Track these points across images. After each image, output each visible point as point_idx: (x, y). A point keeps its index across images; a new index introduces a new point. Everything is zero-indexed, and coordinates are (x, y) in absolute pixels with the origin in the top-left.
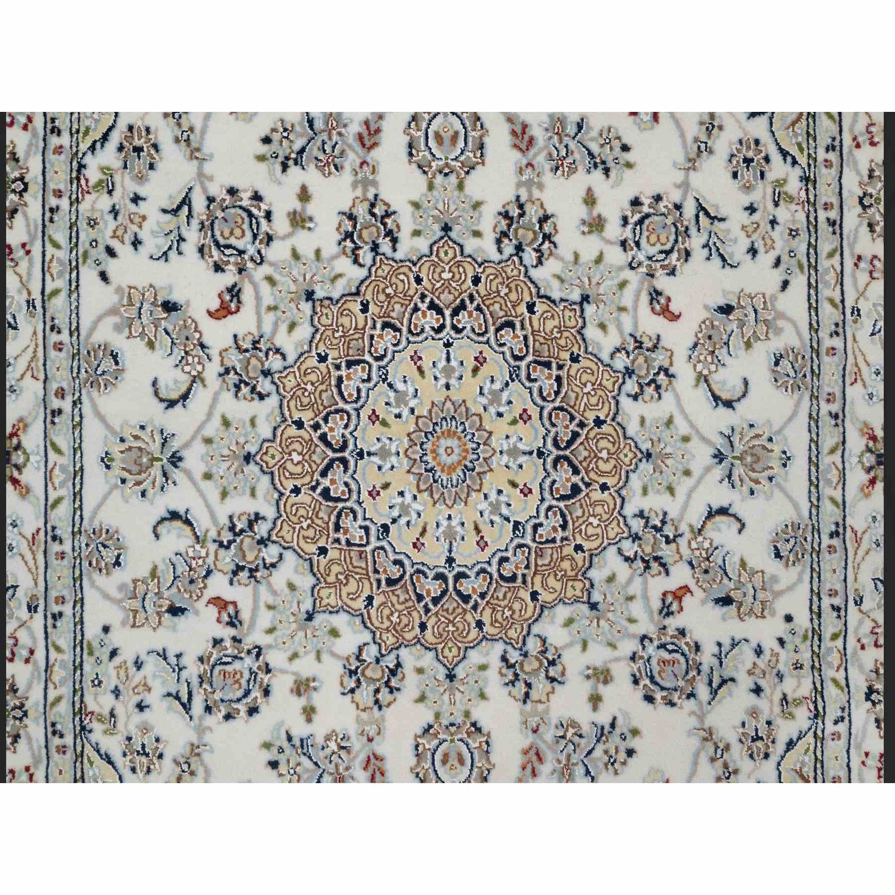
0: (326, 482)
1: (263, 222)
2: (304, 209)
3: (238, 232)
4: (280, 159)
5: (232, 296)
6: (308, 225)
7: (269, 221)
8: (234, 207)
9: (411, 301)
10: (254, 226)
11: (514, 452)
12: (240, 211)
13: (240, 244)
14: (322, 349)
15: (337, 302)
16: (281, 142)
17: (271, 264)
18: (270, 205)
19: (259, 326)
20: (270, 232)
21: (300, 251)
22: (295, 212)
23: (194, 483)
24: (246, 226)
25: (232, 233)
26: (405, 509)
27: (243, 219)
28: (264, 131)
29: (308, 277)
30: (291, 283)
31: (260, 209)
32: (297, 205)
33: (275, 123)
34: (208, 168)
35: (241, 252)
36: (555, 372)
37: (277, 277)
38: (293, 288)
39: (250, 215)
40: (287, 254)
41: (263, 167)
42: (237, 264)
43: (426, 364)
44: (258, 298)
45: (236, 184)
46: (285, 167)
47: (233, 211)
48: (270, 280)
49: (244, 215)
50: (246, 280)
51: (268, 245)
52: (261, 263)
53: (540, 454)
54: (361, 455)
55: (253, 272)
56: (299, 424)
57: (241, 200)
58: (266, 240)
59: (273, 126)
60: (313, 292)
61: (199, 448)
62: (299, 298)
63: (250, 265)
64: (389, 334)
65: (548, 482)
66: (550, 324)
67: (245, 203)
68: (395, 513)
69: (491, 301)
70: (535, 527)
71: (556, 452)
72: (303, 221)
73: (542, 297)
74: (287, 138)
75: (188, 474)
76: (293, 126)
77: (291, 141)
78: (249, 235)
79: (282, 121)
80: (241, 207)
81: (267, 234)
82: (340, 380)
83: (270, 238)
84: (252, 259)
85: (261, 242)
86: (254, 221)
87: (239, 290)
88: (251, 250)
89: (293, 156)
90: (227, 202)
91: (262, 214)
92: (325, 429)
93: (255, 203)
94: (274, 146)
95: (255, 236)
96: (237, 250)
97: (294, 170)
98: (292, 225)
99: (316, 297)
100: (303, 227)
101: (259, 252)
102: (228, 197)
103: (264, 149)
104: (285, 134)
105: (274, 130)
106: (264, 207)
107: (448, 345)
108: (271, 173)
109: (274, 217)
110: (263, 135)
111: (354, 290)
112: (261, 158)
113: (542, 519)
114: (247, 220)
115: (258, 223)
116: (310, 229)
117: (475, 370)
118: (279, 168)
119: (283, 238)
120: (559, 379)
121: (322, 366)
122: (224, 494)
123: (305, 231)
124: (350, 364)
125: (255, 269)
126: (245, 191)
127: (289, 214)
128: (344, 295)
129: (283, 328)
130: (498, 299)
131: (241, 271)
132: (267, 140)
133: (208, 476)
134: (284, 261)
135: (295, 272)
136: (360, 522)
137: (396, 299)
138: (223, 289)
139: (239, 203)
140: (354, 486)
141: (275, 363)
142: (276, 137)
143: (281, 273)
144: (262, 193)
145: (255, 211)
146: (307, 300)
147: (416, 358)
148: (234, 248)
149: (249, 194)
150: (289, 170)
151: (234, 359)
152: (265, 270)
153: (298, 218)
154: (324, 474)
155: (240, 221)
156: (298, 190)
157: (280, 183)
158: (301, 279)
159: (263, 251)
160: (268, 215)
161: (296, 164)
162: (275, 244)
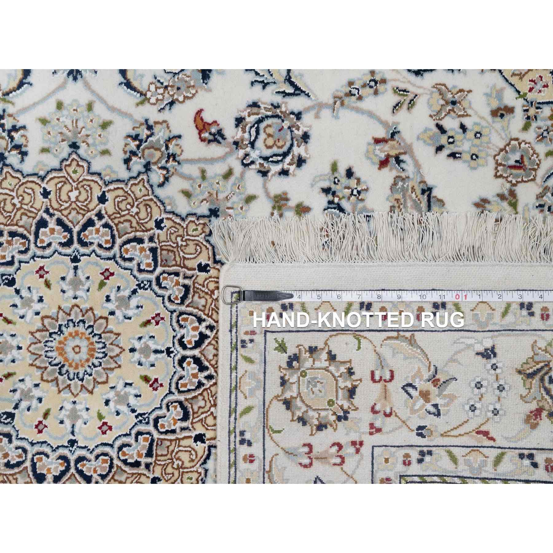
0: (52, 224)
1: (278, 168)
2: (290, 208)
3: (270, 142)
4: (333, 187)
5: (214, 135)
6: (276, 212)
7: (280, 174)
8: (292, 139)
9: (208, 315)
10: (275, 159)
11: (74, 416)
12: (288, 144)
13: (259, 143)
14: (166, 224)
15: (208, 241)
16: (348, 188)
17: (242, 175)
18: (294, 175)
19: (188, 161)
20: (270, 174)
21: (254, 204)
22: (287, 200)
23: (54, 92)
24: (275, 150)
25: (269, 135)
26: (27, 303)
27: (281, 147)
28: (358, 172)
29: (230, 211)
30: (225, 195)
31: (290, 164)
32: (292, 203)
33: (365, 182)
34: (326, 113)
35: (252, 144)
36: (144, 460)
37: (232, 179)
38: (221, 196)
39: (285, 155)
40: (250, 191)
41: (327, 169)
42: (242, 140)
43: (152, 329)
44: (212, 161)
45: (312, 141)
46: (326, 191)
47: (289, 137)
48: (228, 174)
49: (285, 149)
50: (227, 150)
51: (259, 171)
52: (243, 164)
53: (72, 443)
54: (75, 260)
55: (235, 156)
56: (102, 199)
57: (299, 146)
58: (263, 169)
59: (362, 180)
60: (217, 216)
61: (85, 97)
62: (212, 203)
63: (241, 153)
64: (178, 292)
65: (47, 450)
66: (185, 457)
67: (296, 150)
68: (24, 293)
69: (206, 398)
70: (8, 436)
71: (72, 458)
72: (280, 208)
73: (209, 450)
74: (352, 194)
75: (62, 86)
76: (362, 200)
77: (349, 198)
78: (267, 153)
79: (367, 190)
80: (292, 145)
81: (268, 172)
82: (140, 241)
83: (264, 173)
84: (247, 155)
85: (261, 165)
86: (280, 158)
87: (219, 142)
88: (254, 155)
89: (336, 200)
90: (296, 132)
91: (286, 167)
92: (99, 224)
93: (296, 160)
94: (344, 181)
95: (266, 159)
96: (255, 141)
97: (324, 200)
98: (276, 197)
99: (213, 219)
100: (274, 208)
101: (253, 162)
102: (300, 133)
103: (342, 171)
104: (355, 192)
105: (359, 180)
106: (292, 168)
107: (169, 352)
108: (321, 177)
109: (283, 178)
110: (354, 170)
111: (218, 258)
112: (334, 168)
113: (16, 443)
114: (281, 151)
115: (277, 162)
116: (272, 214)
117: (146, 379)
118: (326, 185)
119: (265, 187)
120: (137, 464)
121: (152, 224)
122: (44, 121)
123: (270, 210)
124: (153, 250)
125: (238, 158)
126: (306, 150)
127: (286, 194)
128: (213, 247)
129: (186, 185)
130: (208, 405)
131: (236, 143)
132: (350, 173)
133: (60, 106)
134: (244, 187)
135: (235, 199)
136: (18, 257)
137: (210, 301)
138: (221, 126)
139: (295, 143)
140: (48, 252)
141: (156, 176)
142: (353, 183)
143: (234, 184)
144: (304, 167)
145: (288, 159)
146: (210, 210)
147: (157, 319)
148: (256, 138)
149: (304, 155)
150: (323, 195)
151: (160, 135)
152: (238, 168)
153: (283, 202)
154: (60, 222)
155: (280, 144)
156: (306, 203)
157: (312, 186)
158: (229, 205)
159: (253, 166)
160: (284, 173)
161: (330, 202)
162: (259, 179)
